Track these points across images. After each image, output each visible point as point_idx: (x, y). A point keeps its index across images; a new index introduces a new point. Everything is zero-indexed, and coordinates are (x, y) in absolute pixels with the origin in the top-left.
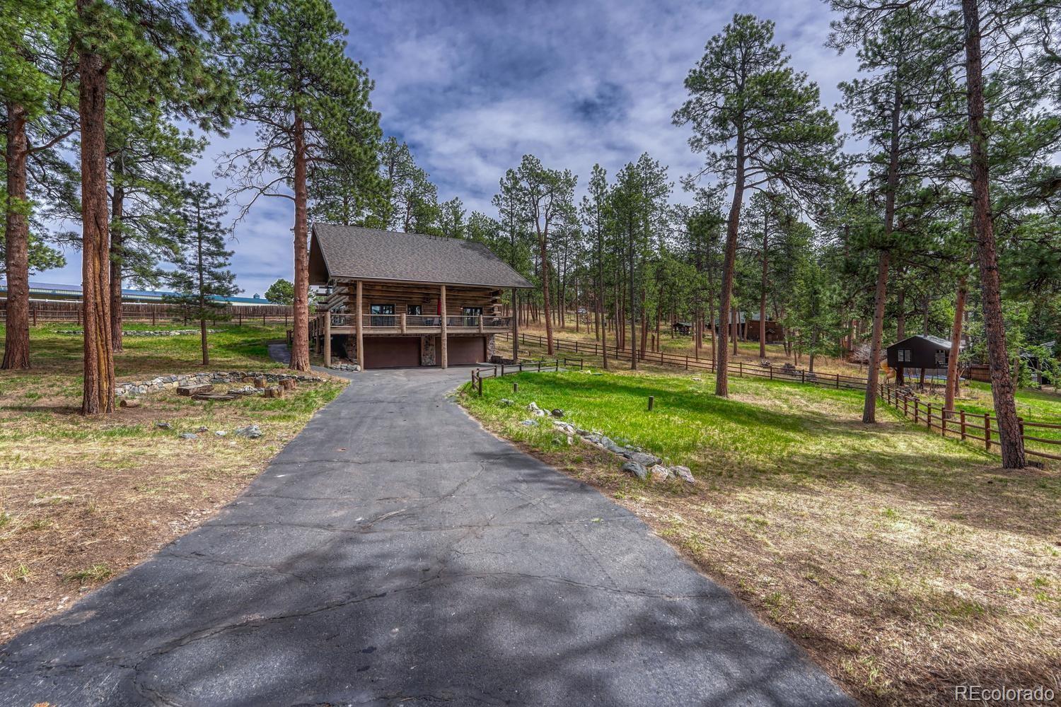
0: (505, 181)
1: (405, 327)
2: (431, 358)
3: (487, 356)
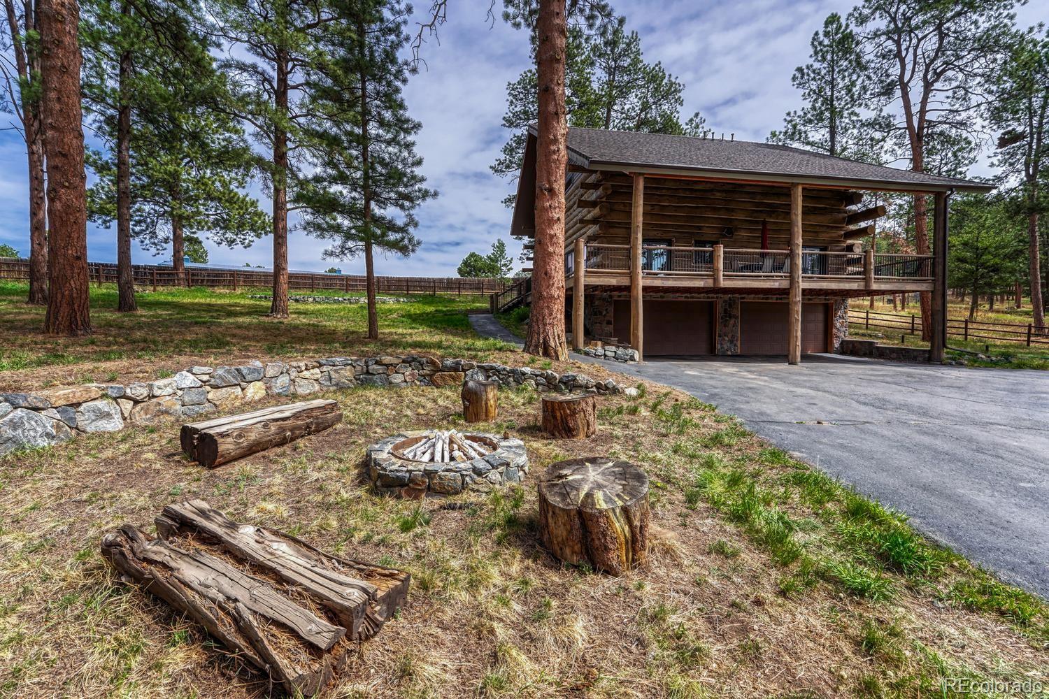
0: (821, 36)
1: (721, 273)
2: (731, 342)
3: (832, 342)
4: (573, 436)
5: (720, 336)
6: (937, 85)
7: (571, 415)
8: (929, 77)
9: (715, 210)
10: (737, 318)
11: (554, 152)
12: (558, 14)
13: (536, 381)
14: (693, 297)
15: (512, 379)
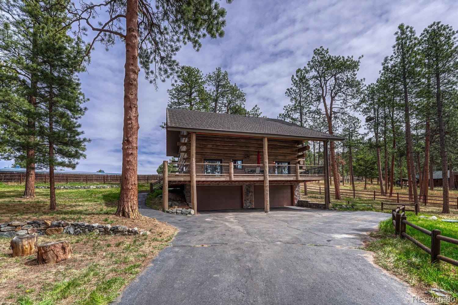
0: (295, 77)
1: (233, 175)
2: (250, 203)
3: (294, 201)
4: (46, 263)
5: (245, 200)
6: (336, 98)
7: (45, 253)
8: (333, 95)
9: (241, 147)
10: (252, 192)
11: (129, 124)
12: (132, 64)
13: (99, 230)
14: (232, 184)
15: (87, 230)
